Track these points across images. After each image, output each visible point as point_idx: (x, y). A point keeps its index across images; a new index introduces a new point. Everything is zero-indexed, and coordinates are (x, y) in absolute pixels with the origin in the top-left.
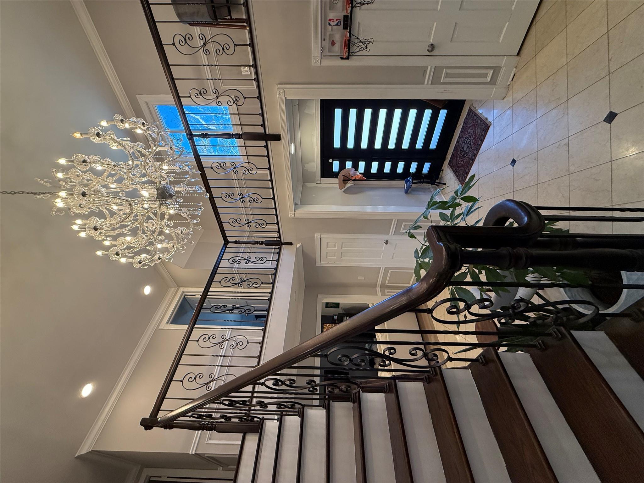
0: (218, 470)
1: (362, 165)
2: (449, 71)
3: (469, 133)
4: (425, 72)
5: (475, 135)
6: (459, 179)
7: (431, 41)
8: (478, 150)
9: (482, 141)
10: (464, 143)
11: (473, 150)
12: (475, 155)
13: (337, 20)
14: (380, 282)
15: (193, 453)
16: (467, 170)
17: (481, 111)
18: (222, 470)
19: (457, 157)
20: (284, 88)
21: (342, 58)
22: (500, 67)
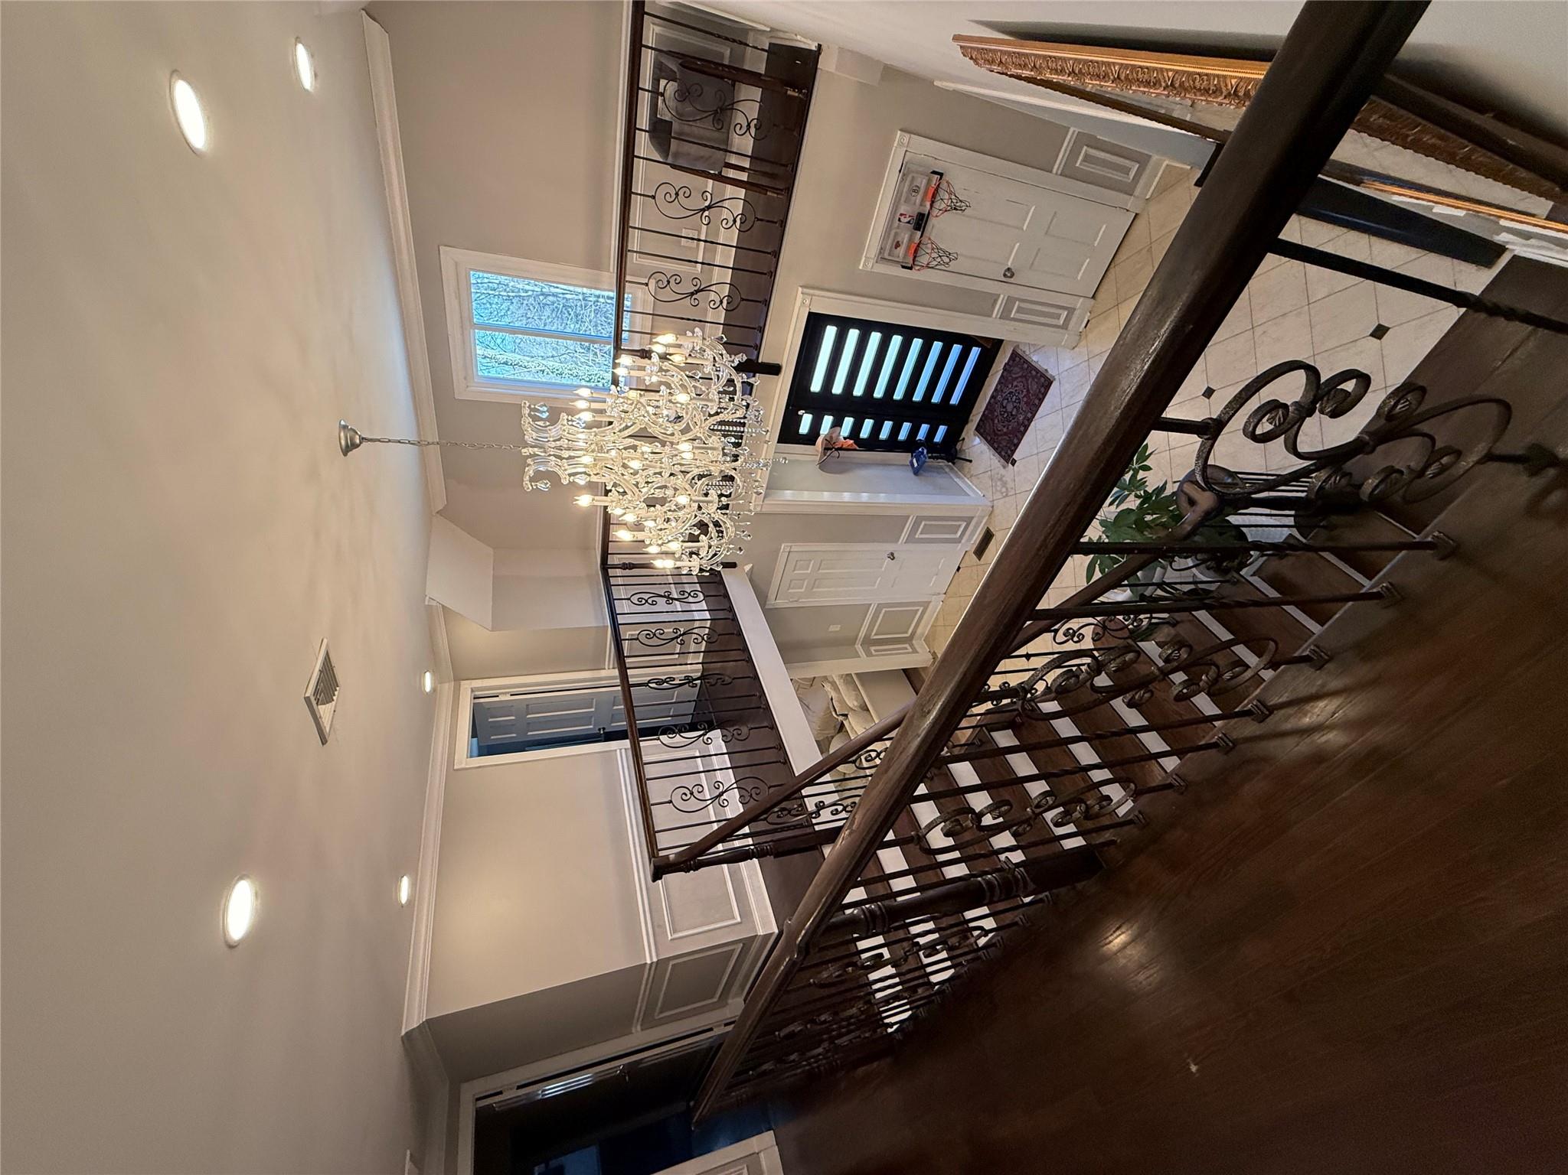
0: (632, 1033)
1: (848, 422)
2: (1023, 305)
3: (1016, 386)
4: (995, 301)
5: (1028, 391)
6: (1000, 454)
7: (1009, 265)
8: (1034, 413)
9: (1041, 401)
10: (1006, 401)
11: (1025, 411)
12: (1030, 420)
13: (910, 216)
14: (862, 634)
15: (655, 960)
16: (1016, 441)
17: (1036, 359)
18: (642, 1030)
19: (993, 420)
20: (812, 295)
21: (903, 267)
22: (1075, 309)
